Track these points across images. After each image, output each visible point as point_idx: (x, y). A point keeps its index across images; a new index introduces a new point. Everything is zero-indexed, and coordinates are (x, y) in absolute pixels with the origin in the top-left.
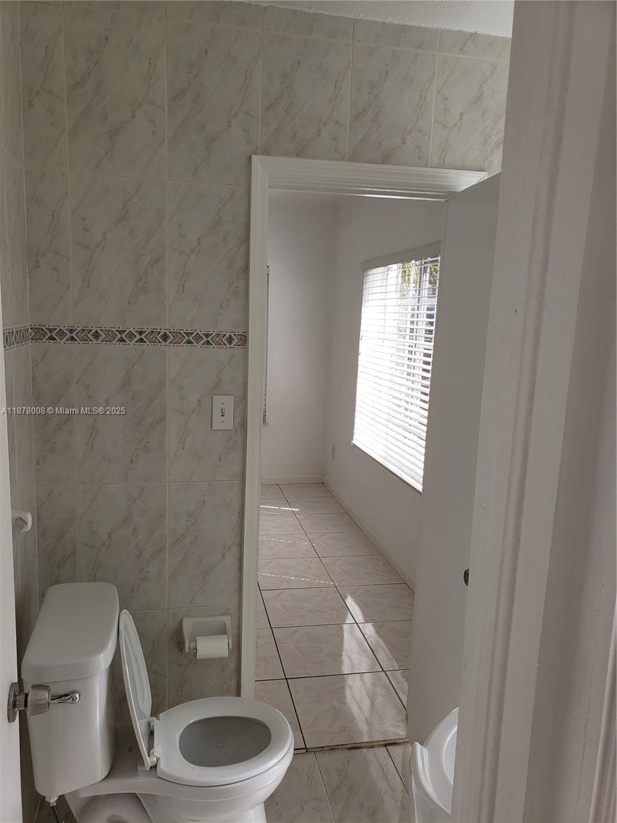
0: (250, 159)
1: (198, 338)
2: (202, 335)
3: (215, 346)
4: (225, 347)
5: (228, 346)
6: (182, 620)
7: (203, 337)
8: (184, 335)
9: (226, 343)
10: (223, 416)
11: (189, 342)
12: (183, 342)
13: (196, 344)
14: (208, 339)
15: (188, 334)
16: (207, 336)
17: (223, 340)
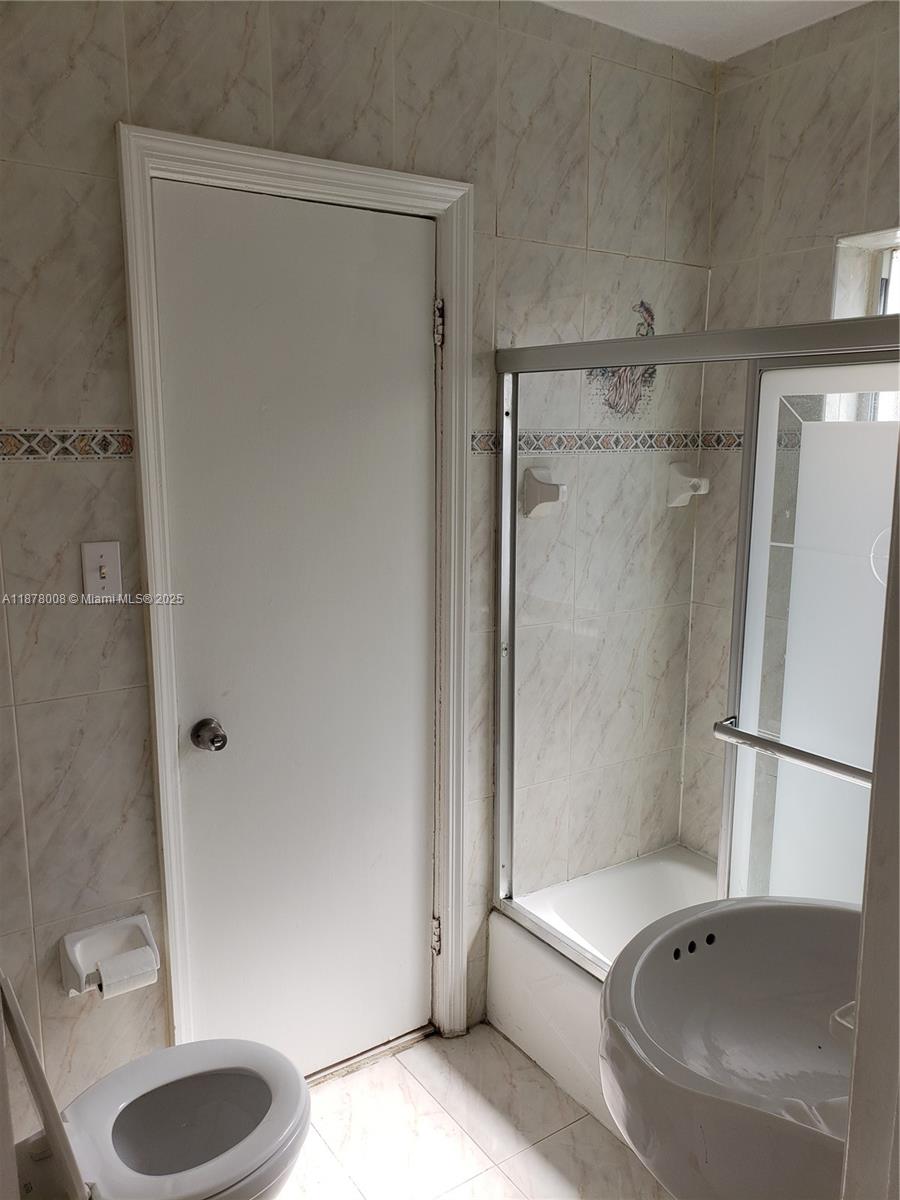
0: (114, 132)
1: (47, 443)
2: (53, 438)
3: (80, 457)
4: (96, 456)
5: (102, 455)
6: (62, 939)
7: (56, 440)
8: (21, 439)
9: (100, 452)
10: (104, 577)
11: (31, 451)
12: (21, 451)
13: (44, 454)
14: (65, 445)
15: (28, 438)
16: (63, 438)
17: (92, 444)
